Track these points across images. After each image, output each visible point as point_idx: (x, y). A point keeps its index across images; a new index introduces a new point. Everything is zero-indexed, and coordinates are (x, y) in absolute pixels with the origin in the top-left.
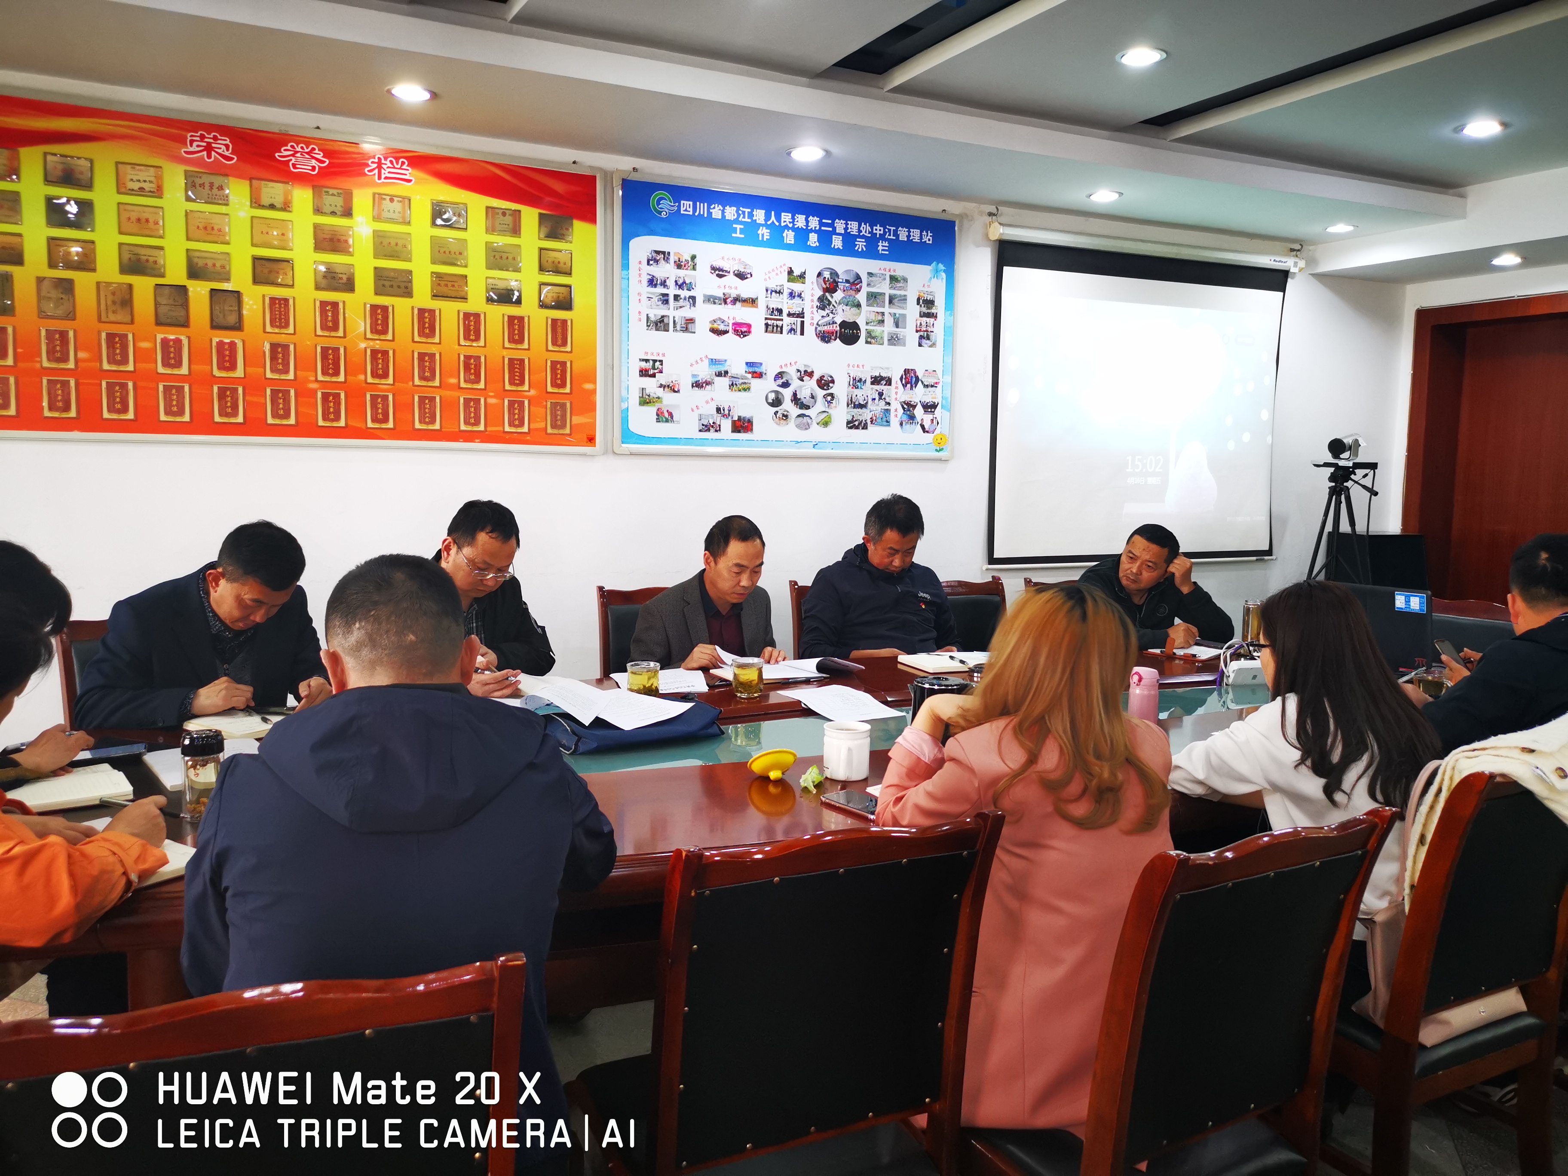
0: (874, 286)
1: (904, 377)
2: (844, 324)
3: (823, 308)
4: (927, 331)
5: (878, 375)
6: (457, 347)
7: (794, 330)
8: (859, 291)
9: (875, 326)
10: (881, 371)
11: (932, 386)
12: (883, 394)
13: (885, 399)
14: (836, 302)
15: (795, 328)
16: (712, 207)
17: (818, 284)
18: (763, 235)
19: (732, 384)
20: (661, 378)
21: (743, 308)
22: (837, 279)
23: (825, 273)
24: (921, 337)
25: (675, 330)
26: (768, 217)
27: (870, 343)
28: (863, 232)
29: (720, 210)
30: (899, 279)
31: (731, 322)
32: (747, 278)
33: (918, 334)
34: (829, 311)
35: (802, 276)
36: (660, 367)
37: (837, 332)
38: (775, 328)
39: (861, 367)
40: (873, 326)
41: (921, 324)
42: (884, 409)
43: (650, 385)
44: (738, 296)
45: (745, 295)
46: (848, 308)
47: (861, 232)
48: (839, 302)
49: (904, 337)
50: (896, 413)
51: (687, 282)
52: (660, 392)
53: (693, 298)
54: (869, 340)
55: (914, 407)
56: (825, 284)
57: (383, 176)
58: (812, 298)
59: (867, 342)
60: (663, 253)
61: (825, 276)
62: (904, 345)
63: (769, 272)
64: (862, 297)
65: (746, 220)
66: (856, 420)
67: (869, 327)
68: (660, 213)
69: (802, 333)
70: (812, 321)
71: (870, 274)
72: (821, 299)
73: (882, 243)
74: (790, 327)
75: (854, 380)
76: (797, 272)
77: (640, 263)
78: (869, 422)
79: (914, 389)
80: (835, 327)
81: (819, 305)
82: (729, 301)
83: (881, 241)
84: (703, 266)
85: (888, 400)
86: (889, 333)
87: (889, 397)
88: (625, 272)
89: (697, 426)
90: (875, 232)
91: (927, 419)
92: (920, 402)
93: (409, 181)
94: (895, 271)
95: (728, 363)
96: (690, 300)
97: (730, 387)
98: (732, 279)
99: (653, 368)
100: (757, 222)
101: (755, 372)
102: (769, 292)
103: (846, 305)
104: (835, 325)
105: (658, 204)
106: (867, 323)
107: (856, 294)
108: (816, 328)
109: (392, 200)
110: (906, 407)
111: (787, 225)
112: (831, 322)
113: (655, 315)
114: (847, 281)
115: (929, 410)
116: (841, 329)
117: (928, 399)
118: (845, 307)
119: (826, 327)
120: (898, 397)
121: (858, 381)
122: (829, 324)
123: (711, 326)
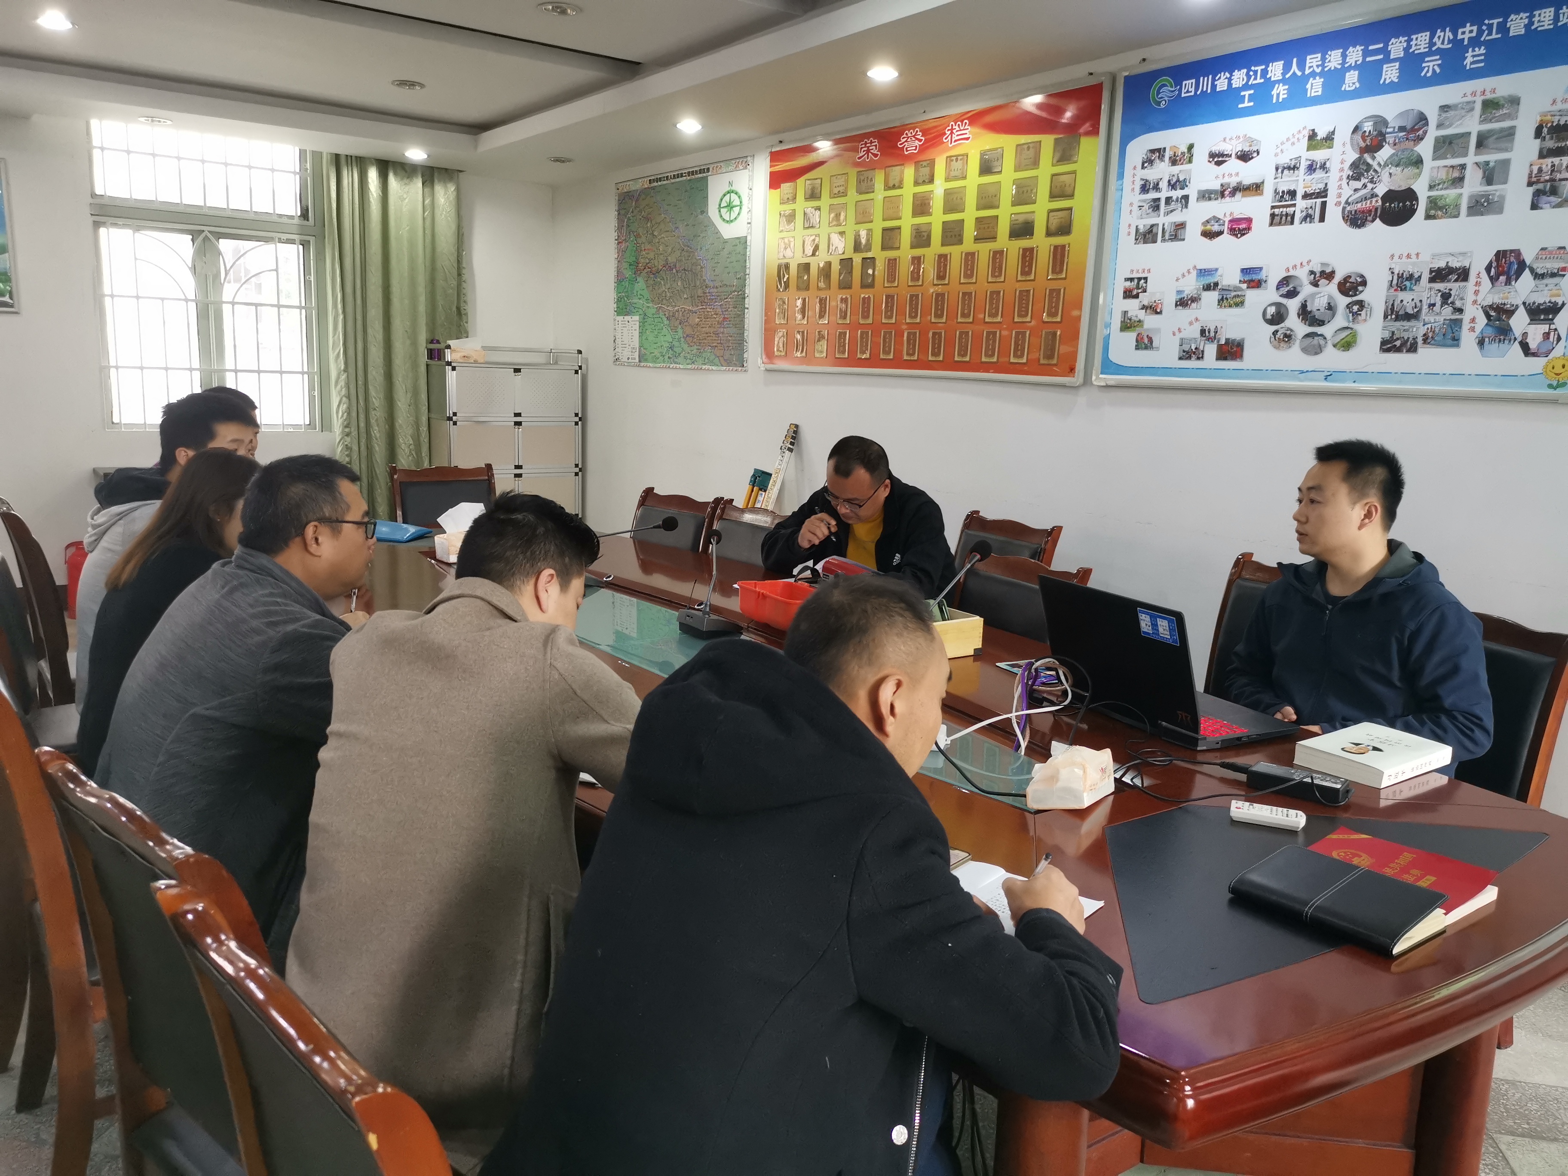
0: (1450, 126)
1: (1494, 265)
2: (1390, 196)
3: (1357, 178)
4: (1552, 180)
5: (1443, 265)
6: (986, 284)
7: (1310, 216)
8: (1422, 139)
9: (1446, 189)
10: (1450, 259)
11: (1553, 275)
12: (1450, 295)
13: (1453, 303)
14: (1379, 164)
15: (1312, 213)
16: (1217, 78)
17: (1352, 145)
18: (1278, 95)
19: (1222, 299)
20: (1145, 299)
21: (1244, 199)
22: (1384, 130)
23: (1366, 124)
24: (1538, 194)
25: (1164, 240)
26: (1287, 68)
27: (1434, 217)
28: (1439, 45)
29: (1226, 78)
30: (1502, 102)
31: (1227, 220)
32: (1252, 158)
33: (1531, 190)
34: (1367, 180)
35: (1329, 138)
36: (1144, 285)
37: (1376, 209)
38: (1284, 218)
39: (1414, 256)
40: (1442, 189)
41: (1540, 170)
42: (1450, 320)
43: (1133, 307)
44: (1239, 183)
45: (1247, 182)
46: (1399, 169)
47: (1435, 44)
48: (1385, 163)
49: (1502, 198)
50: (1473, 325)
51: (1181, 180)
52: (1142, 314)
53: (1186, 198)
54: (1432, 212)
55: (1511, 313)
56: (1364, 141)
57: (953, 140)
58: (1342, 166)
59: (1428, 217)
60: (1159, 150)
61: (1365, 129)
62: (1500, 211)
63: (1282, 143)
64: (1425, 148)
65: (1259, 80)
66: (1398, 339)
67: (1434, 193)
68: (1159, 103)
69: (1322, 219)
70: (1339, 200)
71: (1444, 108)
72: (1354, 165)
73: (1473, 51)
74: (1304, 214)
75: (1399, 277)
76: (1321, 134)
77: (1135, 168)
78: (1420, 341)
79: (1513, 283)
80: (1374, 202)
81: (1351, 173)
82: (1227, 193)
83: (1470, 50)
84: (1201, 155)
85: (1458, 304)
86: (1471, 197)
87: (1462, 299)
88: (1120, 182)
89: (1176, 352)
90: (1460, 37)
91: (1536, 334)
92: (1524, 303)
93: (967, 139)
94: (1494, 91)
95: (1219, 272)
96: (1183, 201)
97: (1219, 302)
98: (1233, 165)
99: (1138, 288)
100: (1273, 79)
101: (1252, 281)
102: (1280, 170)
103: (1397, 166)
104: (1374, 200)
105: (1158, 93)
106: (1431, 187)
107: (1415, 145)
108: (1344, 208)
109: (957, 160)
110: (1493, 313)
111: (1314, 70)
112: (1369, 196)
113: (1144, 225)
114: (1402, 129)
115: (1542, 317)
116: (1384, 202)
117: (1542, 298)
118: (1393, 170)
119: (1359, 205)
120: (1480, 298)
121: (1407, 279)
122: (1366, 199)
123: (1202, 228)
